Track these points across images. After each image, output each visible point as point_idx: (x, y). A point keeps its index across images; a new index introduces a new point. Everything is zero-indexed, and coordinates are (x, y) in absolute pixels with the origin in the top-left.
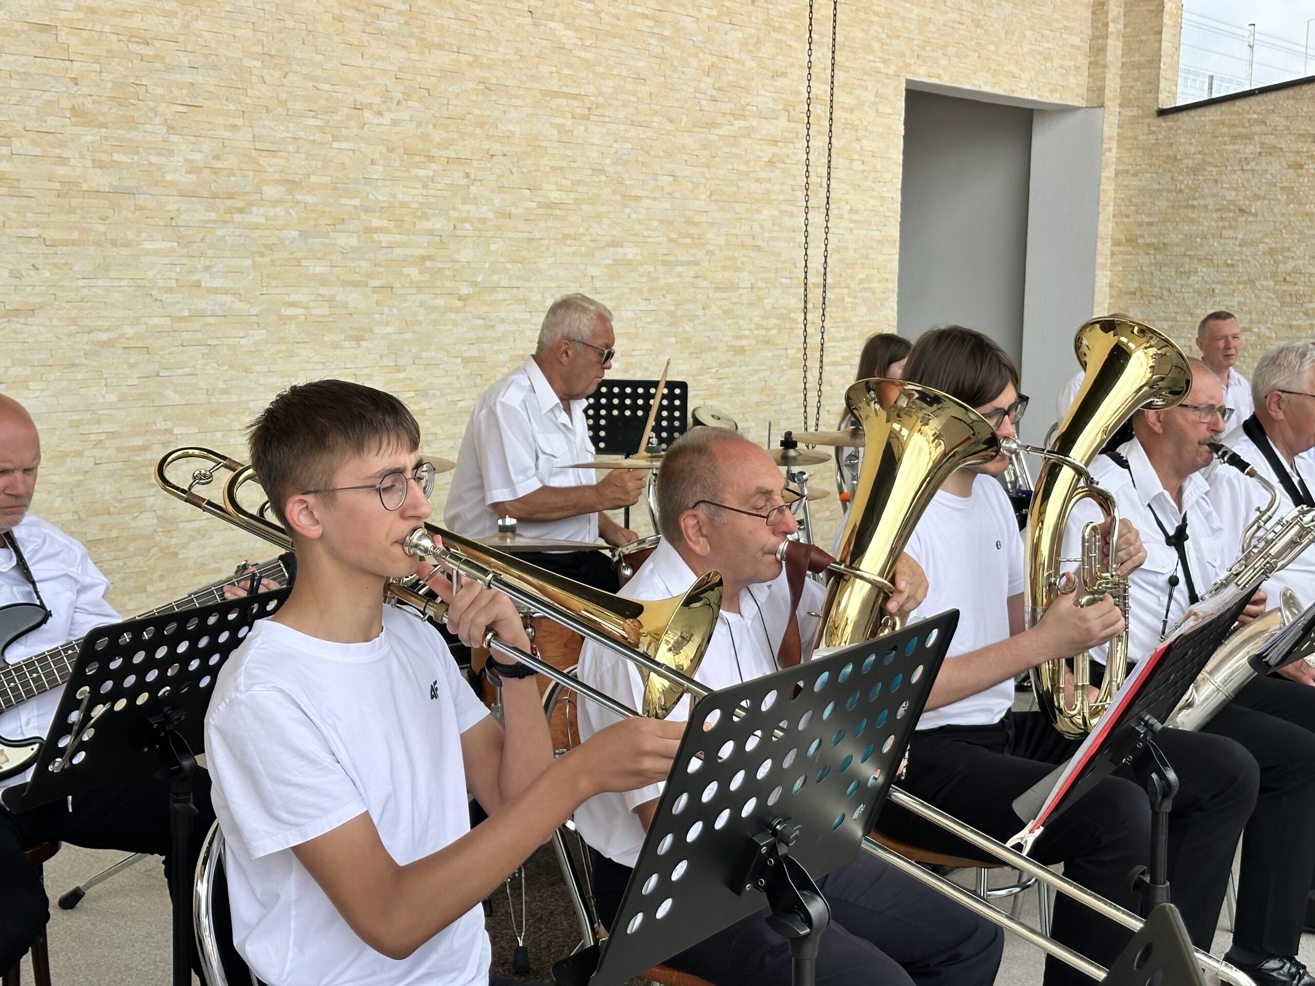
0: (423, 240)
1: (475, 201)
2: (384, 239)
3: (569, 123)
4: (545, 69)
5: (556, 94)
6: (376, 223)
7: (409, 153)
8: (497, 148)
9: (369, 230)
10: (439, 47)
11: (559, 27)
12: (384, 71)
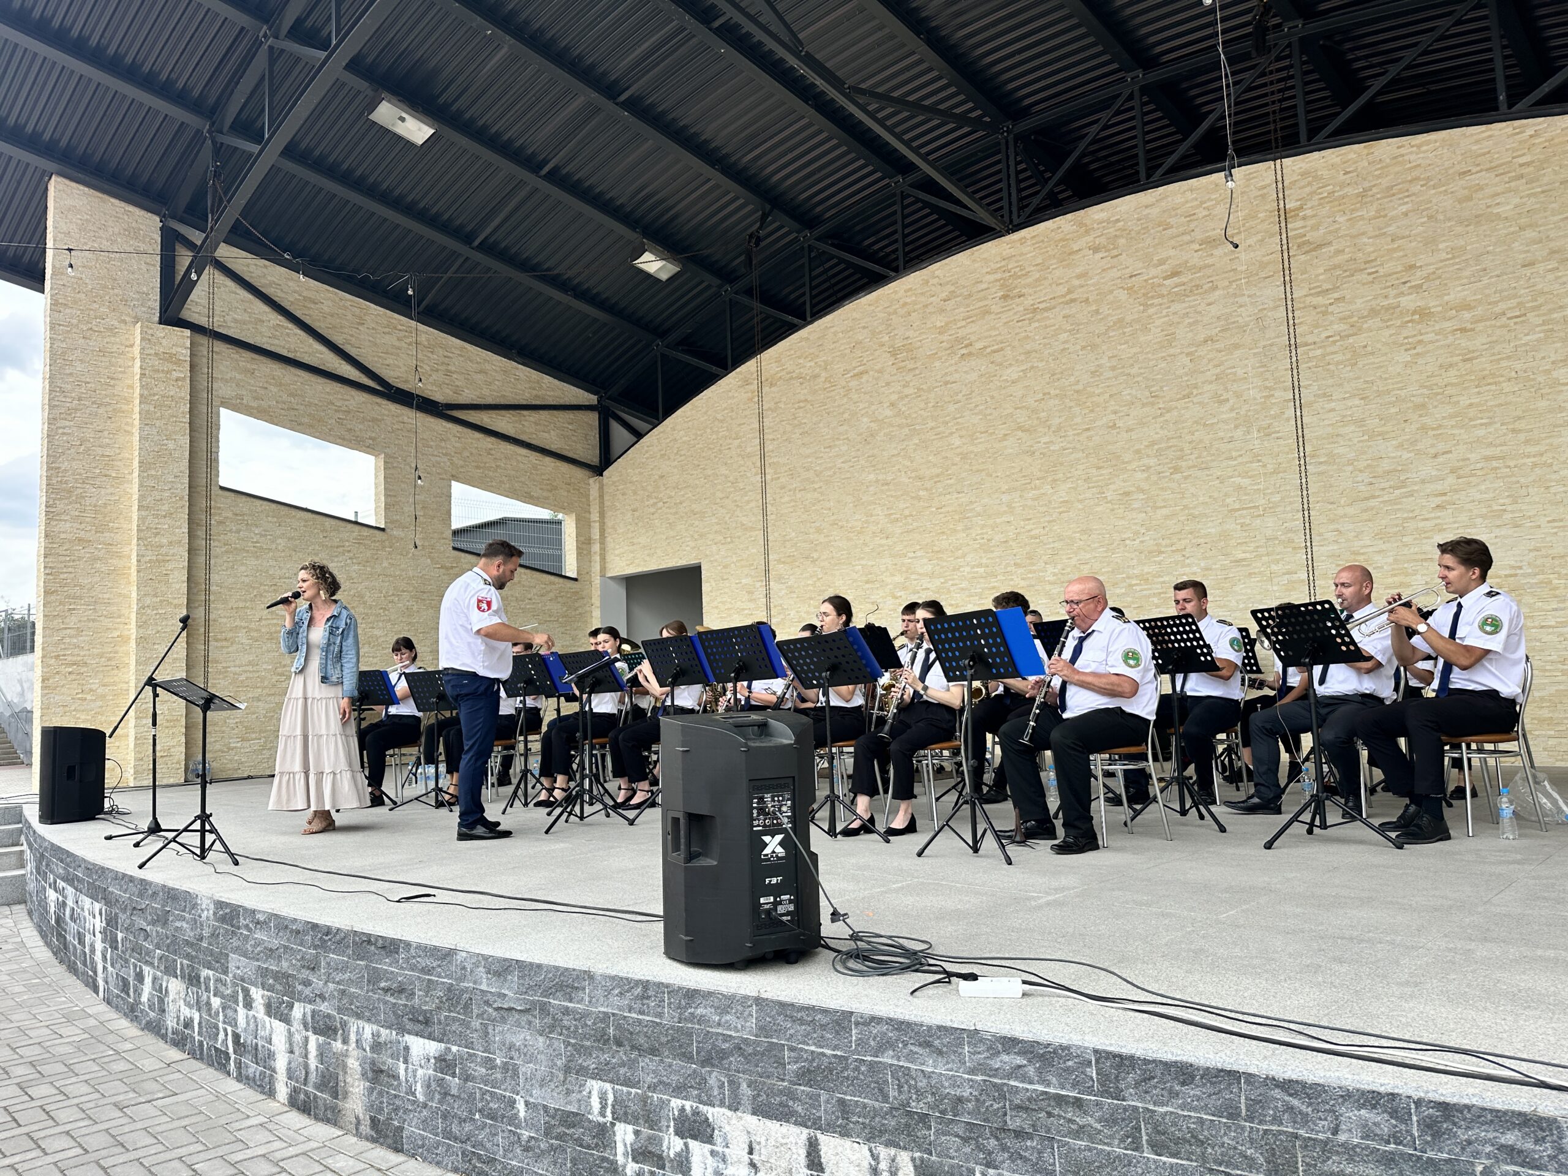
0: (1159, 586)
1: (1189, 565)
2: (1138, 588)
3: (1248, 522)
4: (1228, 501)
5: (1239, 510)
6: (1134, 582)
7: (1150, 552)
8: (1202, 541)
9: (1131, 586)
10: (1165, 507)
11: (1238, 480)
12: (1136, 524)
